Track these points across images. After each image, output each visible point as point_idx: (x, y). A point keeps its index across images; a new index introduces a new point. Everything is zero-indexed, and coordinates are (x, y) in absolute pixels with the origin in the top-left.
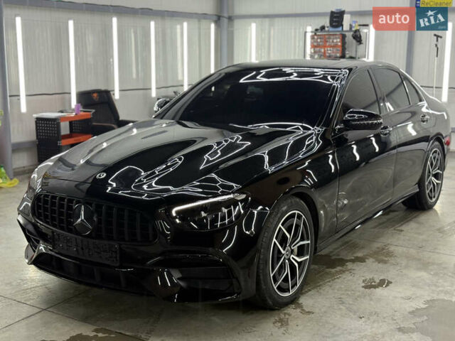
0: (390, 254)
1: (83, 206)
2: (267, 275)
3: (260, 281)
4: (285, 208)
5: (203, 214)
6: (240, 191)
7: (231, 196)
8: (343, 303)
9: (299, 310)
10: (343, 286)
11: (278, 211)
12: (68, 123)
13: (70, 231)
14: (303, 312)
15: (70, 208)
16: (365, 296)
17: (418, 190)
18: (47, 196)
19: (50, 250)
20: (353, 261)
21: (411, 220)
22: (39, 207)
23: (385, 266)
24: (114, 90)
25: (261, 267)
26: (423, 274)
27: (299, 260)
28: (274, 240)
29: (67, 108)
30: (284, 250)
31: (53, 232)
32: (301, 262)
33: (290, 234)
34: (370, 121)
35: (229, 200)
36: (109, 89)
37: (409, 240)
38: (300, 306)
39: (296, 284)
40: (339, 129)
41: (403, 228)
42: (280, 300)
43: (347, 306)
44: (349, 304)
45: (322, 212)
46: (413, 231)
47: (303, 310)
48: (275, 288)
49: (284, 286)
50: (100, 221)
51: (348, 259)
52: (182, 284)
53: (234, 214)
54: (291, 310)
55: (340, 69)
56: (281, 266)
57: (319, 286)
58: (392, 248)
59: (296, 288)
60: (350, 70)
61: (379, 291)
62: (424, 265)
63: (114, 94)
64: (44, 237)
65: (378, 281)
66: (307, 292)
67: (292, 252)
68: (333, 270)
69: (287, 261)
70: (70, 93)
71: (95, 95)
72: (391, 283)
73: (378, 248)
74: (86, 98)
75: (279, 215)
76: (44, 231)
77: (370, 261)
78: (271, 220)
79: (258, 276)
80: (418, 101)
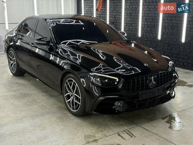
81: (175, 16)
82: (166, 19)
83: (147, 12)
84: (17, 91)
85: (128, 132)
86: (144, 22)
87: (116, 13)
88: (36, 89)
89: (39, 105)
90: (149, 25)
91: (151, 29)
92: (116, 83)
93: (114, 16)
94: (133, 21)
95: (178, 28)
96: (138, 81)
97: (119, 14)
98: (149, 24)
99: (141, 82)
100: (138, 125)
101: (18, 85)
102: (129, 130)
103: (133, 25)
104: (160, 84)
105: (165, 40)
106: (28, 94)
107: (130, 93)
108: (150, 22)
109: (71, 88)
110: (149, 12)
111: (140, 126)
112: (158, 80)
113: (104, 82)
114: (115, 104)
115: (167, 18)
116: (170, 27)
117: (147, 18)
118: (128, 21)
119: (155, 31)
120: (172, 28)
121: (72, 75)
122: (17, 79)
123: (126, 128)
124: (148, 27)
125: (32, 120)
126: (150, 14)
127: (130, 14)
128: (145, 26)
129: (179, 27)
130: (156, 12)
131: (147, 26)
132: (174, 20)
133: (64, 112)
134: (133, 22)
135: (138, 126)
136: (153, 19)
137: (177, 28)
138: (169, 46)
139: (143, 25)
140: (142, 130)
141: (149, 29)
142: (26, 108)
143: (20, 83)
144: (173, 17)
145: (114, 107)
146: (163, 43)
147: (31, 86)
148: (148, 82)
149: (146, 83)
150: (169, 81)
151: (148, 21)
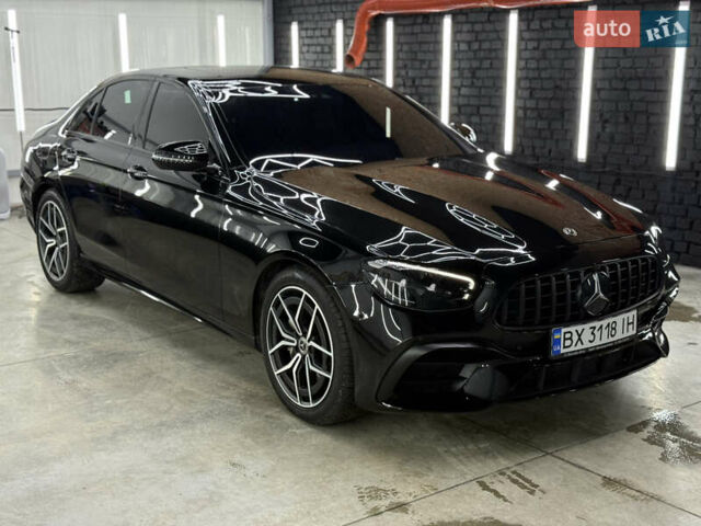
81: (640, 75)
82: (607, 86)
83: (533, 65)
84: (78, 343)
85: (514, 477)
86: (525, 99)
87: (421, 68)
88: (149, 335)
89: (170, 390)
90: (543, 109)
91: (549, 124)
92: (466, 297)
93: (414, 82)
94: (484, 96)
95: (652, 119)
96: (546, 290)
97: (430, 73)
98: (542, 105)
99: (555, 294)
100: (548, 454)
101: (78, 322)
102: (519, 470)
103: (482, 111)
104: (621, 301)
105: (601, 160)
106: (122, 354)
107: (520, 331)
108: (545, 99)
109: (294, 321)
110: (543, 64)
111: (556, 454)
112: (615, 288)
113: (420, 292)
114: (461, 374)
115: (610, 84)
116: (622, 114)
117: (536, 84)
118: (464, 96)
119: (566, 131)
120: (627, 118)
121: (297, 275)
122: (73, 302)
123: (503, 463)
124: (540, 117)
125: (152, 439)
126: (545, 69)
127: (473, 71)
128: (529, 112)
129: (653, 114)
130: (567, 64)
131: (535, 114)
132: (637, 90)
133: (269, 413)
134: (485, 101)
135: (548, 456)
136: (557, 87)
137: (648, 118)
138: (618, 182)
139: (521, 112)
140: (564, 469)
141: (541, 124)
142: (125, 400)
143: (86, 318)
144: (631, 79)
145: (461, 385)
146: (595, 173)
147: (130, 326)
148: (580, 292)
149: (574, 295)
150: (651, 294)
151: (538, 94)
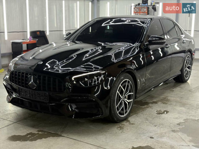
0: (168, 100)
1: (32, 76)
2: (114, 107)
3: (111, 109)
4: (122, 78)
5: (86, 79)
6: (102, 70)
7: (99, 71)
8: (148, 120)
9: (128, 123)
10: (147, 113)
11: (119, 79)
12: (26, 45)
13: (27, 87)
14: (130, 124)
15: (26, 77)
16: (157, 117)
17: (180, 73)
18: (16, 72)
19: (18, 96)
20: (152, 103)
21: (177, 86)
22: (13, 77)
23: (166, 105)
24: (46, 31)
25: (112, 103)
26: (183, 108)
27: (128, 101)
28: (118, 91)
29: (26, 38)
30: (122, 96)
31: (19, 88)
32: (129, 102)
33: (125, 89)
34: (160, 41)
35: (98, 73)
36: (44, 30)
37: (176, 95)
38: (129, 121)
39: (127, 112)
40: (146, 44)
41: (174, 90)
42: (120, 119)
43: (150, 121)
44: (150, 120)
45: (139, 80)
46: (179, 91)
47: (130, 123)
48: (118, 113)
49: (122, 112)
50: (40, 83)
51: (150, 102)
52: (77, 110)
53: (100, 80)
54: (124, 123)
55: (147, 19)
56: (120, 103)
57: (137, 113)
58: (169, 98)
59: (127, 113)
60: (151, 19)
61: (163, 116)
62: (184, 105)
63: (46, 33)
64: (15, 90)
65: (163, 111)
66: (132, 116)
67: (125, 97)
68: (143, 107)
69: (123, 101)
70: (27, 32)
71: (38, 33)
72: (169, 112)
73: (163, 98)
74: (34, 34)
75: (120, 81)
76: (15, 88)
77: (159, 103)
78: (116, 83)
79: (110, 107)
80: (181, 34)
